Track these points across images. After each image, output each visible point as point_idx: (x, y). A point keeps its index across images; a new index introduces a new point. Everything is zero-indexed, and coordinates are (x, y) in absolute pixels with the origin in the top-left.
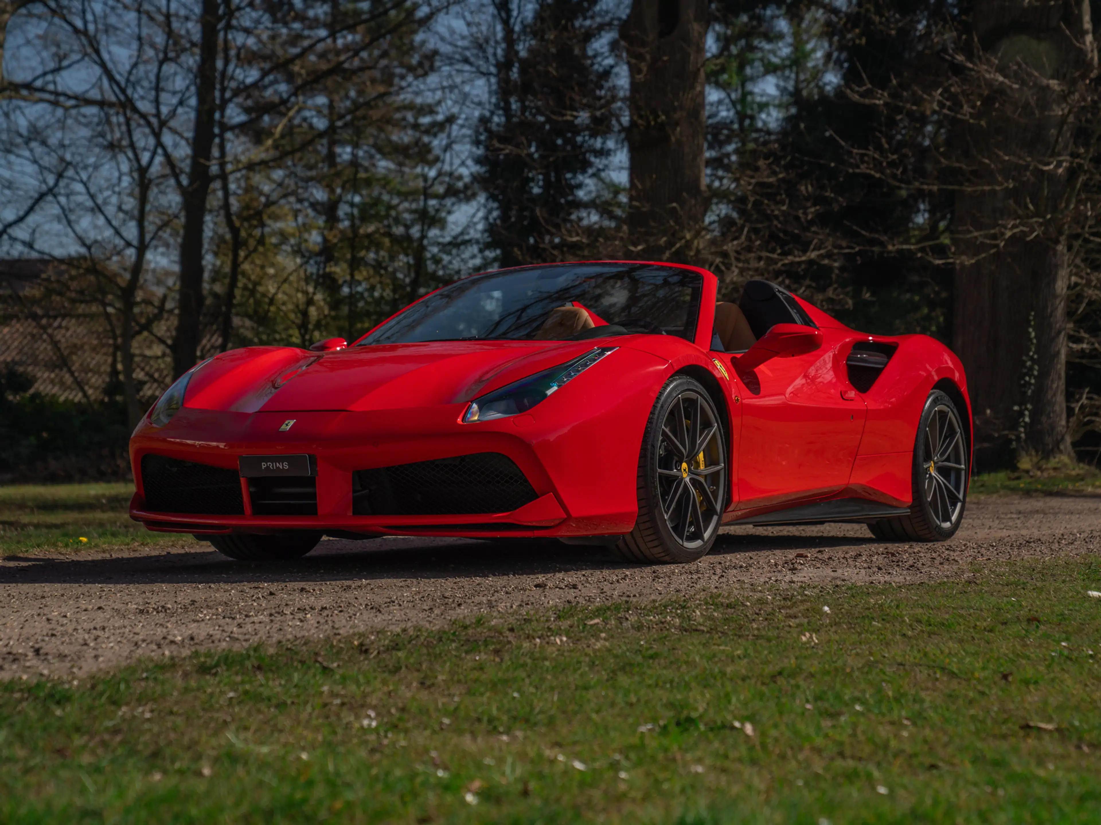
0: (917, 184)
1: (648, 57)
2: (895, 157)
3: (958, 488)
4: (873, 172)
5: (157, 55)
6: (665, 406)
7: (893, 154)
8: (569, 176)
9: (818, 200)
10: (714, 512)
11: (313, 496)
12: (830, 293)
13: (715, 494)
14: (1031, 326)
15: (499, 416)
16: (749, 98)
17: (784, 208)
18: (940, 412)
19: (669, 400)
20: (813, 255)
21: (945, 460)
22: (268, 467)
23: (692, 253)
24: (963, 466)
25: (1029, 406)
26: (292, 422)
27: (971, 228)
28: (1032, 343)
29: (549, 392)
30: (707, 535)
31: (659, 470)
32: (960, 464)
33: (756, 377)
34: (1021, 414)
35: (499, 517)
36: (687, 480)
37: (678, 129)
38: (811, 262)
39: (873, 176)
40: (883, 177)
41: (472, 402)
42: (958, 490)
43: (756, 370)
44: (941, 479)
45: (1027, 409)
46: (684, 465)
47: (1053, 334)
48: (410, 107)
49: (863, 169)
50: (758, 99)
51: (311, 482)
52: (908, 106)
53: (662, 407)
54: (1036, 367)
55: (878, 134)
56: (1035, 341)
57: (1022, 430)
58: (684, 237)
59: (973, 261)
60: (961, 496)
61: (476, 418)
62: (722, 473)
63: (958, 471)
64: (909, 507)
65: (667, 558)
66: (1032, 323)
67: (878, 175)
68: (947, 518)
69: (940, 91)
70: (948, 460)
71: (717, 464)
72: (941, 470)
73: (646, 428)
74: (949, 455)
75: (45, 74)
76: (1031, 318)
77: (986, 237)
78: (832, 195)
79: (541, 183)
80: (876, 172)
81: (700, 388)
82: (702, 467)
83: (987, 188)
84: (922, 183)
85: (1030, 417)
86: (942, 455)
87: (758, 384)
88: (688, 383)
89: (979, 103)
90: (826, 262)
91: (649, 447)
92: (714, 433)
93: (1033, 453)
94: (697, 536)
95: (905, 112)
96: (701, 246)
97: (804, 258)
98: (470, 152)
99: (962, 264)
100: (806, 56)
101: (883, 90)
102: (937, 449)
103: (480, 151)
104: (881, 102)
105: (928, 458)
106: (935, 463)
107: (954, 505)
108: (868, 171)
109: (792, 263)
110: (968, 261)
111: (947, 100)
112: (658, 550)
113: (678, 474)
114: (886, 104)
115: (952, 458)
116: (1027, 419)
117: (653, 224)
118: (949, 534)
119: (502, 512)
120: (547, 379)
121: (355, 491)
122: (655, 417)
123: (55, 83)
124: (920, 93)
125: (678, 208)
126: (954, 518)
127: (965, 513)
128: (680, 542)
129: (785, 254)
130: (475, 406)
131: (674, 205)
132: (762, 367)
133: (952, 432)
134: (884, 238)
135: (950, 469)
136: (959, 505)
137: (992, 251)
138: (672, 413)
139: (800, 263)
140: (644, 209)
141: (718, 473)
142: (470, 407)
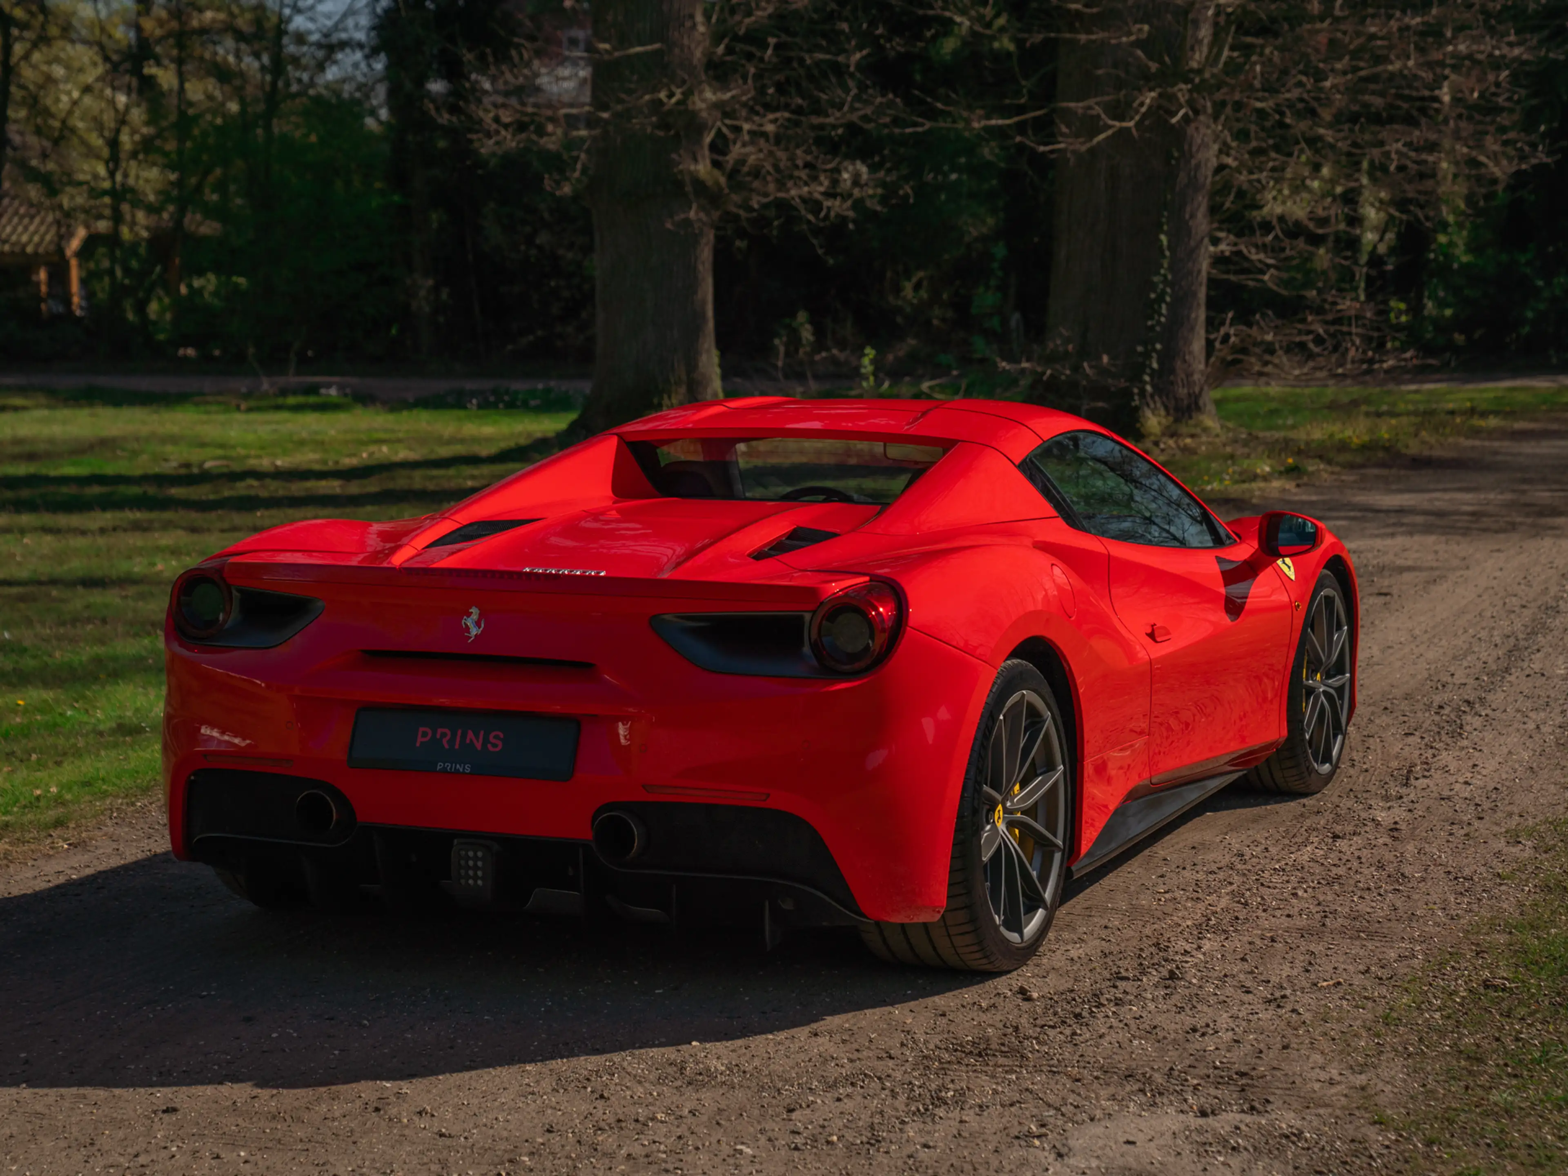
14: (1163, 232)
25: (1158, 346)
28: (1164, 257)
34: (1147, 355)
45: (1155, 350)
47: (1192, 243)
54: (1168, 290)
56: (1167, 253)
57: (1147, 378)
59: (1090, 145)
66: (1165, 228)
76: (1164, 220)
85: (1159, 362)
93: (1163, 412)
99: (1074, 151)
110: (1084, 146)
116: (1155, 365)
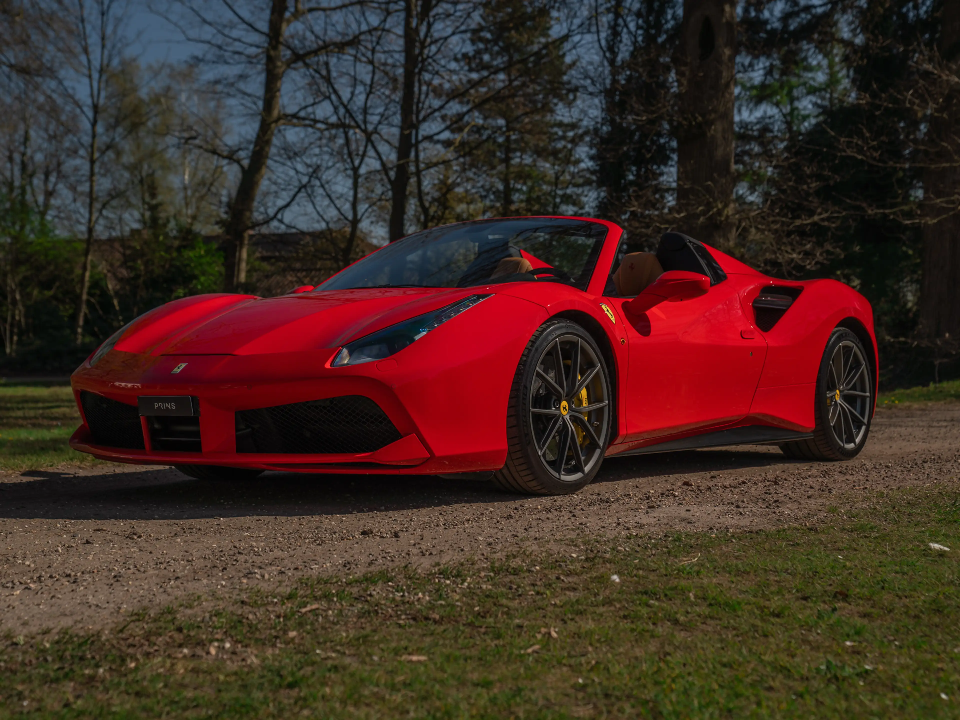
0: (891, 163)
1: (687, 73)
2: (875, 143)
3: (863, 414)
4: (856, 155)
5: (365, 90)
6: (540, 350)
7: (873, 141)
8: (655, 167)
9: (818, 177)
10: (598, 446)
11: (197, 434)
12: (828, 247)
13: (598, 430)
15: (369, 360)
16: (796, 112)
17: (791, 184)
18: (845, 347)
19: (545, 344)
20: (816, 218)
21: (850, 389)
22: (159, 407)
23: (723, 219)
24: (868, 394)
26: (184, 365)
27: (932, 196)
29: (417, 338)
30: (587, 469)
31: (532, 409)
32: (865, 392)
33: (647, 320)
35: (360, 456)
36: (568, 417)
37: (713, 127)
38: (815, 224)
39: (856, 158)
40: (864, 158)
41: (343, 346)
42: (863, 415)
43: (647, 313)
44: (846, 406)
46: (564, 403)
48: (560, 124)
49: (849, 152)
50: (803, 112)
51: (194, 421)
52: (885, 104)
53: (537, 349)
55: (860, 126)
58: (717, 206)
59: (935, 221)
60: (866, 421)
61: (346, 362)
62: (606, 410)
63: (864, 398)
64: (812, 432)
65: (543, 491)
67: (860, 157)
68: (851, 439)
69: (911, 92)
70: (854, 388)
71: (602, 401)
72: (845, 398)
73: (518, 369)
74: (855, 384)
75: (306, 107)
77: (947, 202)
78: (830, 174)
79: (635, 173)
80: (858, 154)
81: (581, 331)
82: (585, 404)
83: (947, 165)
84: (895, 163)
86: (848, 384)
87: (649, 326)
88: (566, 327)
89: (941, 100)
90: (826, 223)
91: (521, 388)
92: (597, 372)
94: (578, 468)
95: (882, 108)
96: (730, 213)
97: (808, 222)
98: (588, 153)
99: (925, 224)
100: (838, 82)
101: (866, 93)
102: (843, 379)
103: (593, 152)
104: (864, 102)
105: (832, 388)
106: (840, 392)
107: (859, 428)
108: (852, 154)
109: (802, 225)
110: (932, 221)
111: (917, 98)
112: (534, 483)
113: (557, 412)
114: (867, 103)
115: (858, 387)
117: (691, 197)
118: (851, 454)
119: (364, 452)
120: (417, 326)
121: (237, 430)
122: (529, 360)
123: (314, 113)
124: (895, 94)
125: (712, 185)
126: (858, 440)
127: (870, 435)
128: (557, 475)
129: (794, 218)
130: (345, 351)
131: (709, 183)
132: (654, 309)
133: (857, 364)
134: (864, 205)
135: (856, 396)
136: (864, 428)
137: (951, 213)
138: (549, 353)
139: (807, 225)
140: (686, 187)
141: (601, 409)
142: (339, 352)
